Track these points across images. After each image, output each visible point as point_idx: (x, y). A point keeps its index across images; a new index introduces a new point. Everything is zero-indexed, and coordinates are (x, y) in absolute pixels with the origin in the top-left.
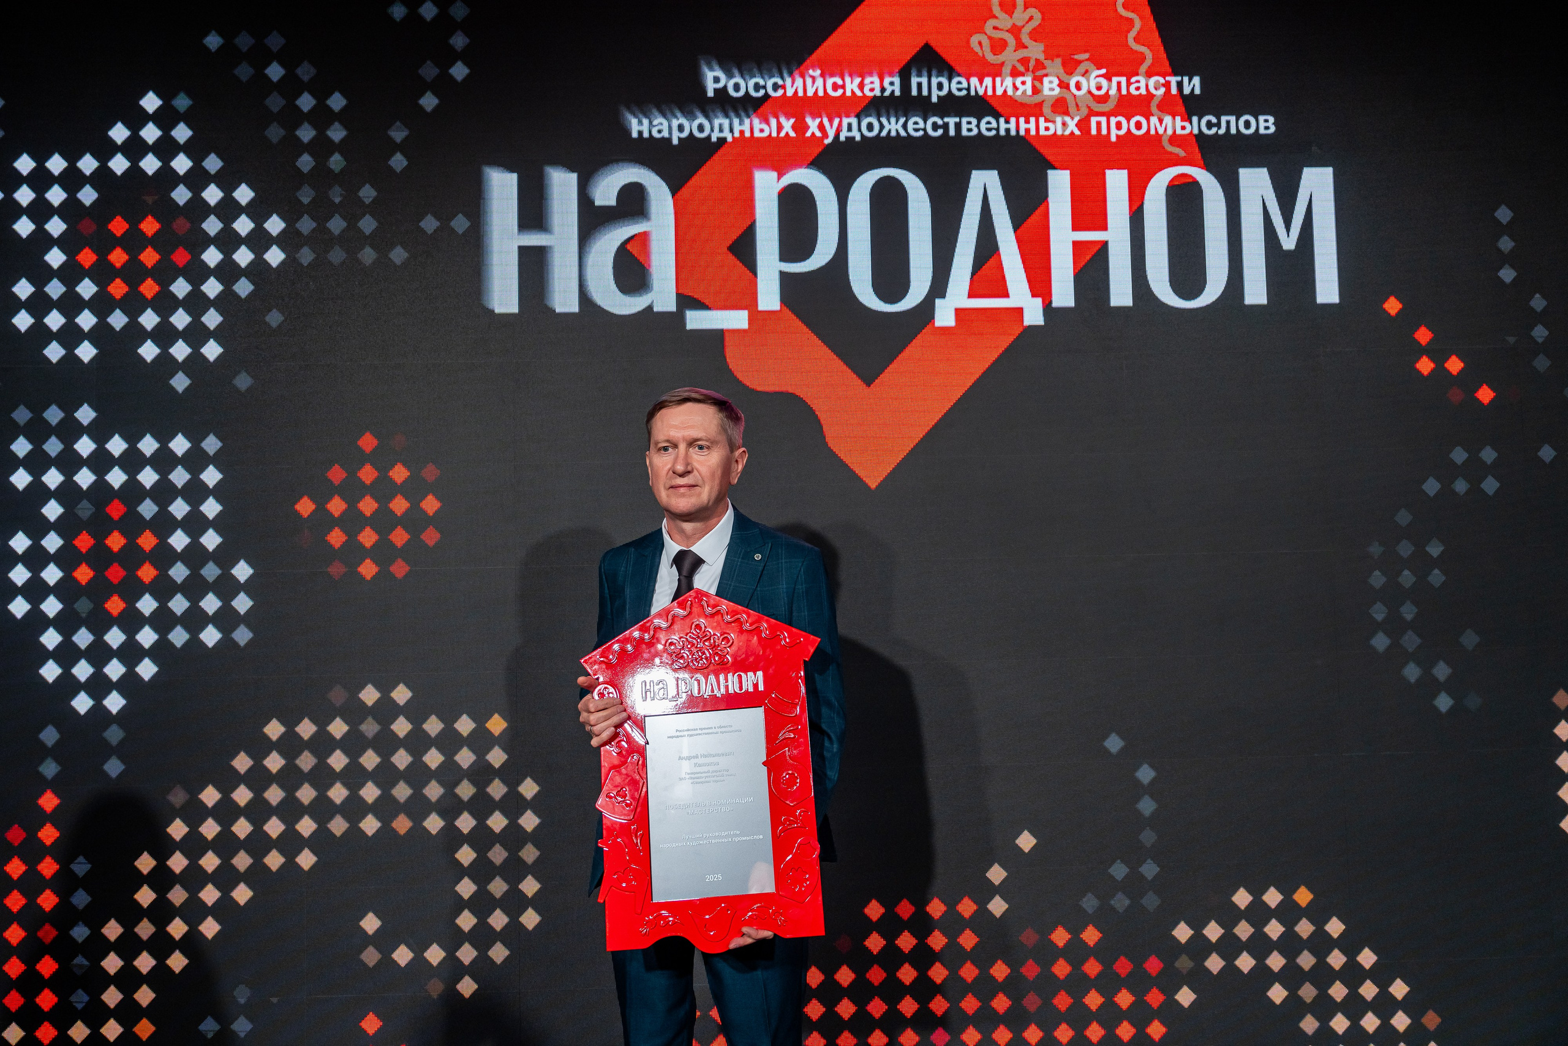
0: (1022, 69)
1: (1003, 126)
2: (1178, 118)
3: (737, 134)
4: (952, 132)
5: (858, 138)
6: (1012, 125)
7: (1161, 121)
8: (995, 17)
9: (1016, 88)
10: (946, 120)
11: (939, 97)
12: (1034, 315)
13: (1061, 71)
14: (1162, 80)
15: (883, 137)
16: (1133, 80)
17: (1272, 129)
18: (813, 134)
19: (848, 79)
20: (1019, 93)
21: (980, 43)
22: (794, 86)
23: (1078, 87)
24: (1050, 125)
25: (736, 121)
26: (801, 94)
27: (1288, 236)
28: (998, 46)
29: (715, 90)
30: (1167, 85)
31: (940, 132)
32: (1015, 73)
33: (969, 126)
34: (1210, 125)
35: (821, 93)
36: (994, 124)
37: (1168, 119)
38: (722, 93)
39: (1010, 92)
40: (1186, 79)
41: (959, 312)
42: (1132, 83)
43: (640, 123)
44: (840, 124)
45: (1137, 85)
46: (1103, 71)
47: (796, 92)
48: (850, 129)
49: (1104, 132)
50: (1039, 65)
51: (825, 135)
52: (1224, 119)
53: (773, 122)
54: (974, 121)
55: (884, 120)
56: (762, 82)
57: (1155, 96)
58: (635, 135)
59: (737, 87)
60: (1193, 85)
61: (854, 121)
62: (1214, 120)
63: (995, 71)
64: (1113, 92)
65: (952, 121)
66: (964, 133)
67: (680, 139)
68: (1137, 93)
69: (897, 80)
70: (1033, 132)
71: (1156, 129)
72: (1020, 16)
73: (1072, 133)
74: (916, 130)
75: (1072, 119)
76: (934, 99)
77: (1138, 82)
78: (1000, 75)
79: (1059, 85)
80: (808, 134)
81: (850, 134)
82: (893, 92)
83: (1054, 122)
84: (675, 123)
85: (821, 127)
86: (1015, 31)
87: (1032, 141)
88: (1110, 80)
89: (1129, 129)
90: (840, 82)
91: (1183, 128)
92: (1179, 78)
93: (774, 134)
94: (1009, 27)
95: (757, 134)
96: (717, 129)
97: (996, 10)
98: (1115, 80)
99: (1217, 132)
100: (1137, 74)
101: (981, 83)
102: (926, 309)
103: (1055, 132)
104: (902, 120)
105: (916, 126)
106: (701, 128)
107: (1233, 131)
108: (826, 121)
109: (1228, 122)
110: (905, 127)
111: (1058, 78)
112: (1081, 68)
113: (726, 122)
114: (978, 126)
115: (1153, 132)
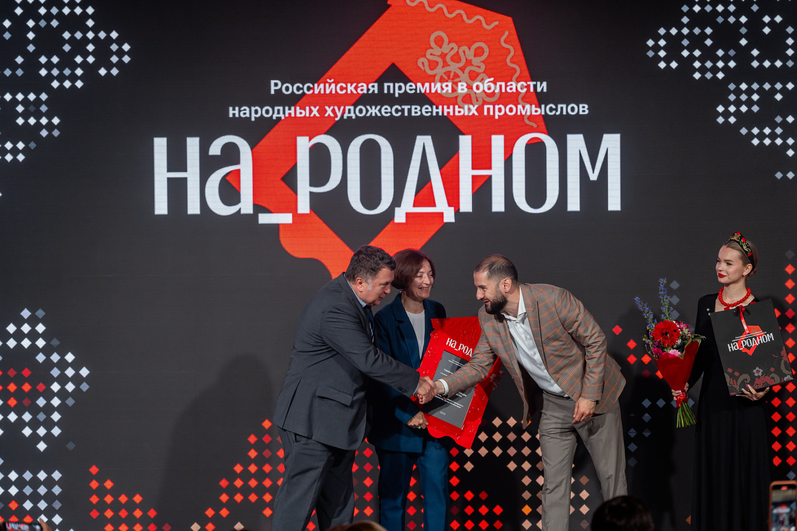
0: (446, 78)
1: (435, 110)
2: (533, 106)
3: (287, 115)
4: (406, 114)
5: (354, 117)
6: (440, 110)
7: (524, 107)
8: (432, 48)
9: (442, 89)
10: (403, 107)
11: (399, 94)
12: (449, 217)
13: (468, 78)
14: (525, 84)
15: (368, 117)
16: (509, 84)
17: (587, 112)
18: (329, 115)
19: (349, 85)
20: (444, 91)
21: (423, 63)
22: (318, 89)
23: (478, 88)
24: (461, 110)
25: (287, 108)
26: (322, 92)
27: (593, 172)
28: (433, 65)
29: (275, 90)
30: (528, 87)
31: (400, 114)
32: (442, 80)
33: (416, 111)
34: (551, 110)
35: (334, 92)
36: (430, 110)
37: (528, 106)
38: (279, 92)
39: (439, 91)
40: (539, 83)
41: (409, 215)
42: (508, 86)
43: (234, 109)
44: (344, 110)
45: (511, 87)
46: (492, 79)
47: (320, 91)
48: (349, 112)
49: (491, 113)
50: (456, 76)
51: (336, 116)
52: (559, 106)
53: (307, 108)
54: (419, 108)
55: (368, 107)
56: (301, 86)
57: (520, 93)
58: (231, 116)
59: (287, 89)
60: (542, 87)
61: (352, 108)
62: (554, 107)
63: (431, 79)
64: (497, 91)
65: (406, 108)
66: (413, 114)
67: (255, 118)
68: (510, 91)
69: (376, 85)
70: (451, 114)
71: (521, 112)
72: (446, 48)
73: (473, 114)
74: (386, 113)
75: (474, 106)
76: (397, 95)
77: (511, 85)
78: (434, 81)
79: (466, 87)
80: (326, 115)
81: (349, 115)
82: (374, 91)
83: (463, 108)
84: (253, 109)
85: (333, 111)
86: (443, 56)
87: (451, 119)
88: (495, 84)
89: (505, 112)
90: (344, 86)
91: (536, 111)
92: (535, 83)
93: (308, 115)
94: (439, 54)
95: (298, 115)
96: (276, 112)
97: (433, 44)
98: (498, 84)
99: (555, 113)
100: (511, 81)
101: (423, 86)
102: (390, 213)
103: (464, 112)
104: (378, 107)
105: (386, 111)
106: (267, 112)
107: (564, 113)
108: (336, 108)
109: (562, 108)
110: (380, 111)
111: (466, 83)
112: (479, 78)
113: (281, 108)
114: (421, 110)
115: (519, 113)
